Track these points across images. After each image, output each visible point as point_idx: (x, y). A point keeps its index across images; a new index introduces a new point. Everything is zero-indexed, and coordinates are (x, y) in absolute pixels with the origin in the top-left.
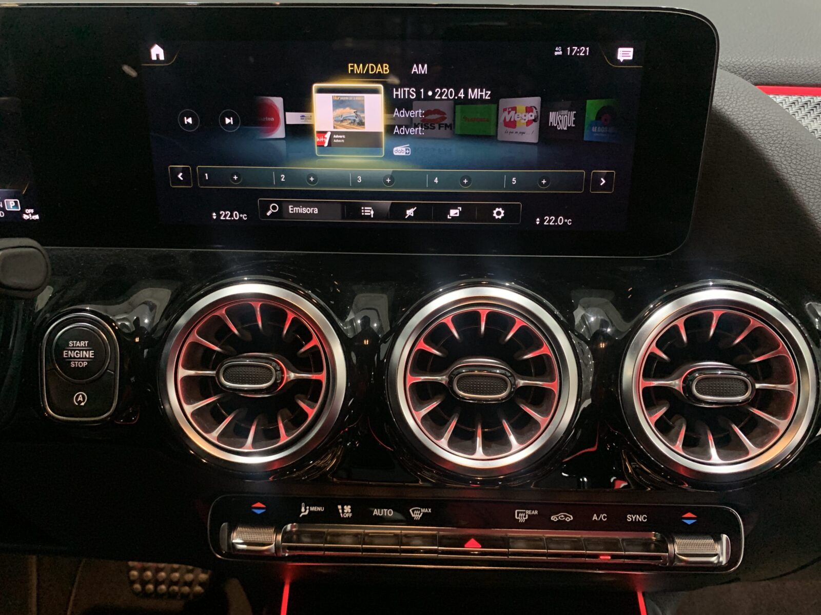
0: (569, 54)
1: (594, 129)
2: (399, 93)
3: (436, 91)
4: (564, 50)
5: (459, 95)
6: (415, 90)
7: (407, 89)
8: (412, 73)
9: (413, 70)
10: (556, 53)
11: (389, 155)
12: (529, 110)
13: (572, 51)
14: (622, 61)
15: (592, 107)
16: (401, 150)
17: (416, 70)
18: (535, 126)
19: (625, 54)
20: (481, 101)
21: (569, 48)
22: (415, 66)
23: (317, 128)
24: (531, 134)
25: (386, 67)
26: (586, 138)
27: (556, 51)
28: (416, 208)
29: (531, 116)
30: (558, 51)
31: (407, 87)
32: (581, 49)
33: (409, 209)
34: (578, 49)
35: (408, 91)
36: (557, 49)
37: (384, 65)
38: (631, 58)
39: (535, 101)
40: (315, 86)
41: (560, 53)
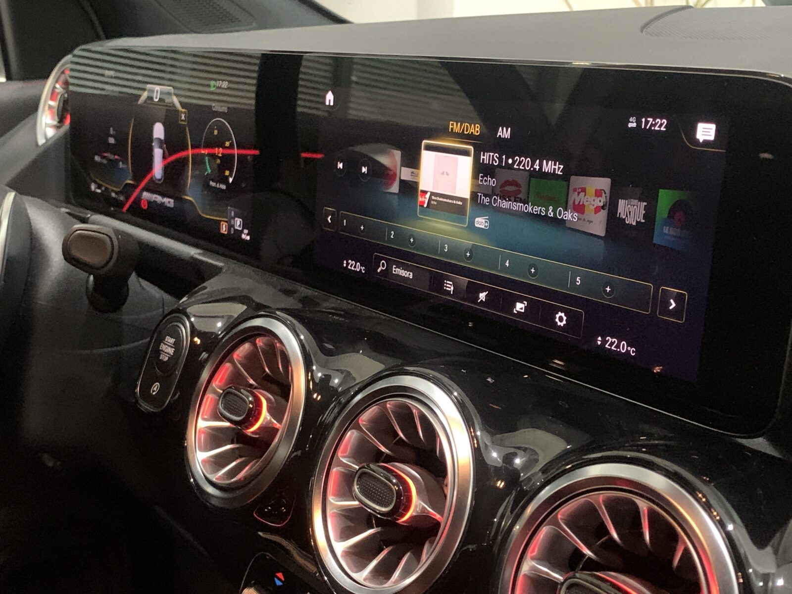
0: (643, 127)
1: (666, 230)
2: (485, 157)
3: (515, 159)
4: (639, 122)
5: (535, 167)
6: (498, 156)
7: (492, 154)
8: (498, 136)
9: (499, 134)
10: (630, 125)
11: (471, 225)
12: (598, 193)
13: (647, 122)
14: (701, 141)
15: (666, 198)
16: (481, 222)
17: (501, 134)
18: (603, 214)
19: (706, 132)
20: (553, 175)
21: (643, 120)
22: (501, 128)
23: (421, 187)
24: (598, 225)
25: (478, 127)
26: (656, 240)
27: (630, 122)
28: (487, 292)
29: (600, 202)
30: (632, 122)
31: (492, 153)
32: (656, 122)
33: (482, 293)
34: (653, 121)
35: (493, 156)
36: (631, 120)
37: (477, 125)
38: (712, 138)
39: (604, 183)
40: (425, 142)
41: (634, 125)
